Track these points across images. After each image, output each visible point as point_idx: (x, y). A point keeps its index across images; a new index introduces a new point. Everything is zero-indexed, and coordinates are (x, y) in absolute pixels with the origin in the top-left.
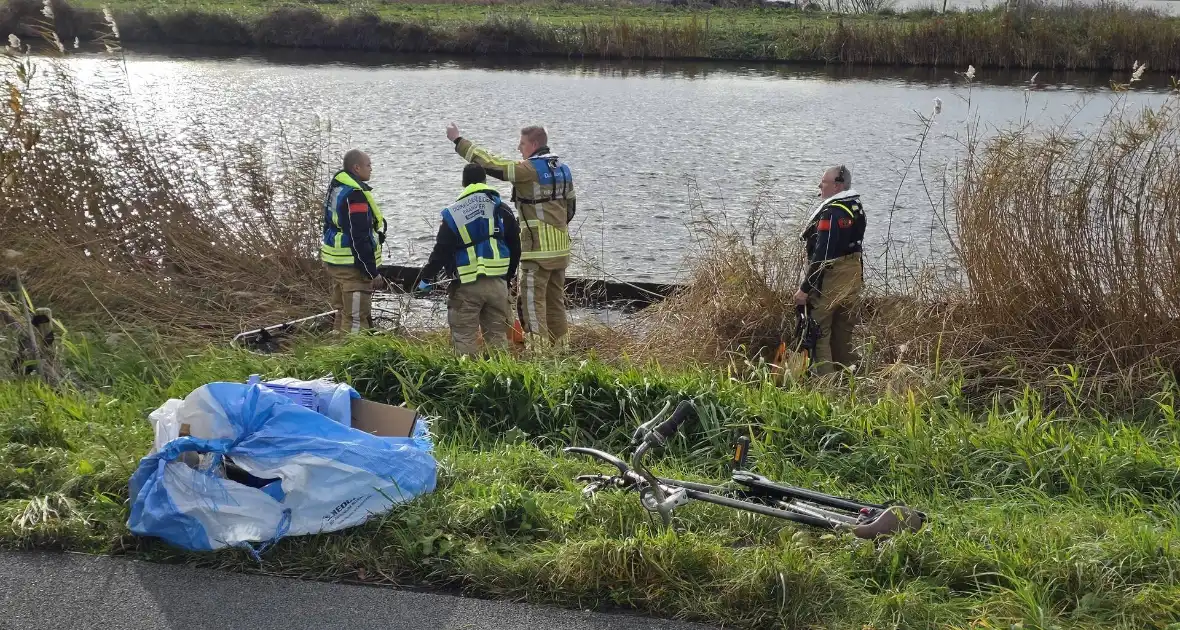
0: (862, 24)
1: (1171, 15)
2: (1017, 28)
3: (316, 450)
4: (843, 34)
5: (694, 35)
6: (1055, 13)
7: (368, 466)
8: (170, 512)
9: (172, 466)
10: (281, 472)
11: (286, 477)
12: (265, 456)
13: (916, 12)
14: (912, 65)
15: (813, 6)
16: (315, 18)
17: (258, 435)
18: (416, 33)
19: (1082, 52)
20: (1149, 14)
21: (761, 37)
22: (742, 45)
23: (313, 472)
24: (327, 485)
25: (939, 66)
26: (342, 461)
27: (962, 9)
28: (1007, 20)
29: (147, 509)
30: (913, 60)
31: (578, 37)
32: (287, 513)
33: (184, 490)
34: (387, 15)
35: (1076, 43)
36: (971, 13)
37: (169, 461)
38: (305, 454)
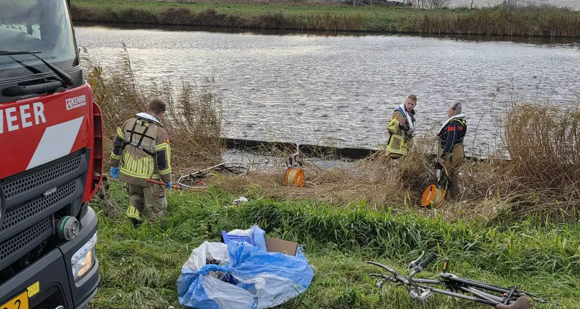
0: (435, 15)
1: (576, 10)
2: (506, 17)
3: (268, 271)
4: (427, 19)
5: (359, 20)
6: (523, 9)
7: (290, 277)
8: (205, 298)
9: (205, 277)
10: (254, 281)
11: (257, 283)
12: (247, 274)
13: (459, 8)
14: (458, 34)
15: (410, 4)
16: (187, 12)
17: (244, 265)
18: (233, 19)
19: (536, 28)
20: (566, 10)
21: (389, 21)
22: (380, 24)
23: (268, 281)
24: (273, 287)
25: (471, 34)
26: (280, 276)
27: (480, 7)
28: (502, 14)
29: (194, 296)
30: (458, 32)
31: (306, 21)
32: (256, 298)
33: (210, 288)
34: (219, 11)
35: (533, 24)
36: (484, 9)
37: (204, 275)
38: (264, 273)
